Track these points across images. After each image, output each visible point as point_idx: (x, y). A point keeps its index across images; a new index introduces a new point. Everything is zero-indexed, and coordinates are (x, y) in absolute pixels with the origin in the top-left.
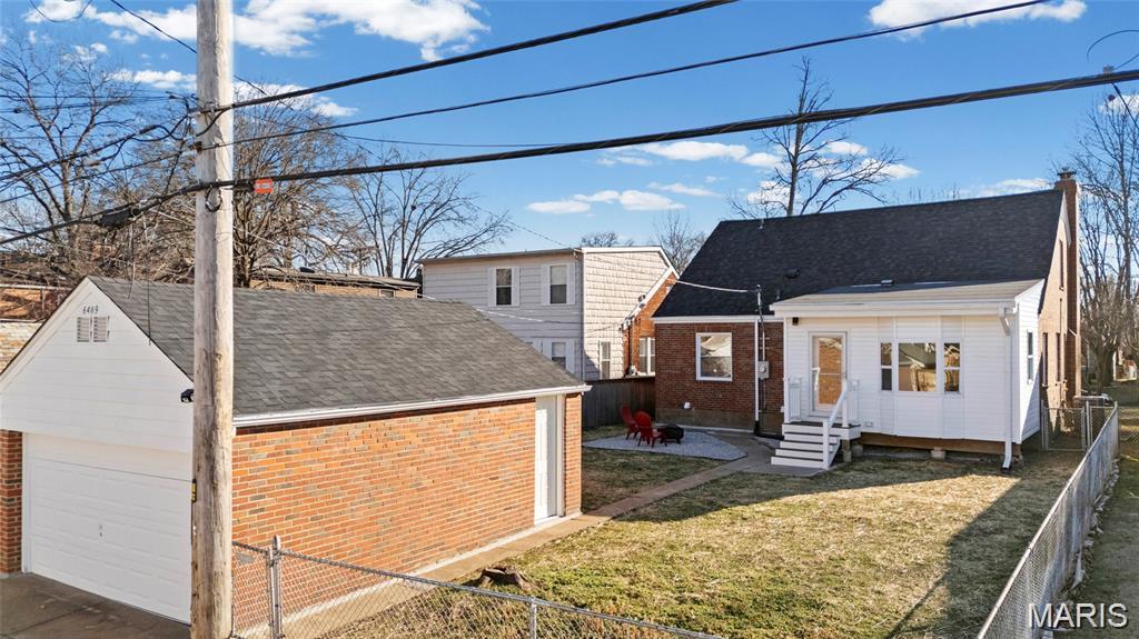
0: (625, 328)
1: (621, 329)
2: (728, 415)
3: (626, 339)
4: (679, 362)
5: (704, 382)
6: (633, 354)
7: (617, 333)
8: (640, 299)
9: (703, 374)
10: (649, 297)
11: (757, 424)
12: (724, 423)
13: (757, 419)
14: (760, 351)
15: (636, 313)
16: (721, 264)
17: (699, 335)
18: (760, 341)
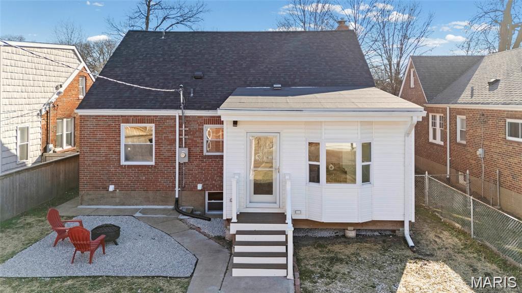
0: (44, 112)
1: (40, 114)
2: (151, 194)
3: (44, 122)
4: (103, 150)
5: (129, 166)
6: (51, 134)
7: (35, 118)
8: (57, 88)
9: (127, 159)
10: (65, 86)
11: (177, 201)
12: (148, 201)
13: (177, 196)
14: (180, 140)
15: (53, 100)
16: (136, 64)
17: (123, 126)
18: (180, 131)
